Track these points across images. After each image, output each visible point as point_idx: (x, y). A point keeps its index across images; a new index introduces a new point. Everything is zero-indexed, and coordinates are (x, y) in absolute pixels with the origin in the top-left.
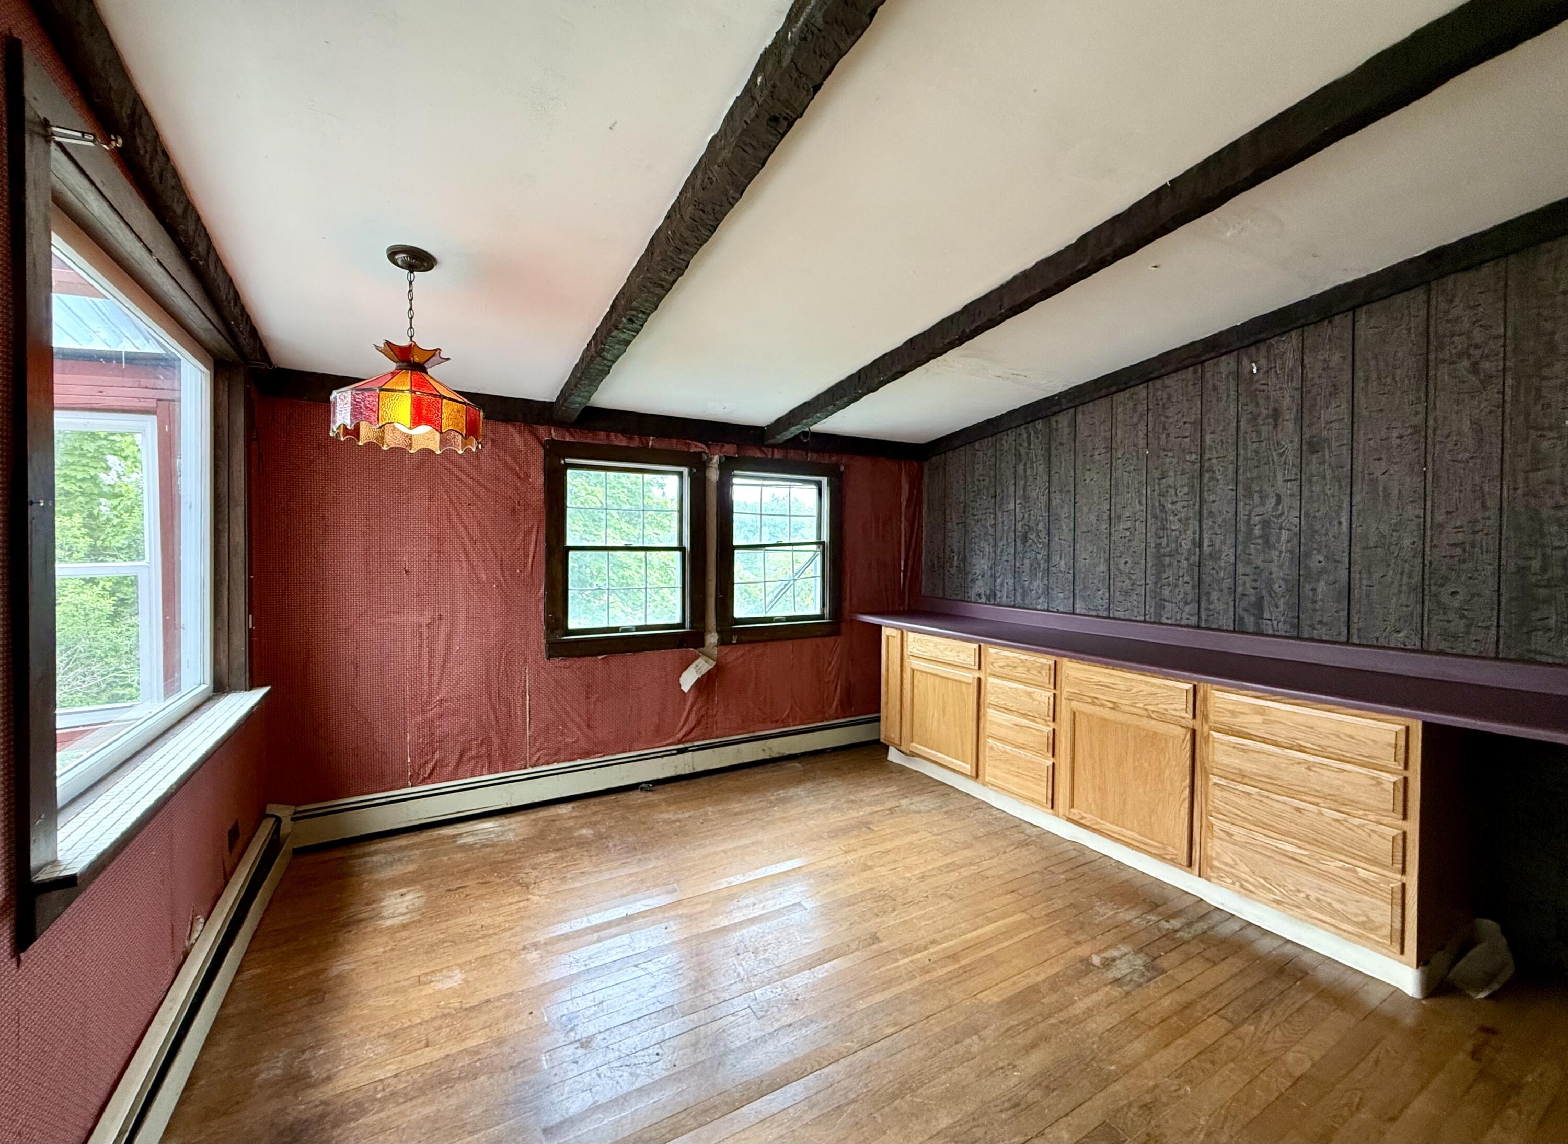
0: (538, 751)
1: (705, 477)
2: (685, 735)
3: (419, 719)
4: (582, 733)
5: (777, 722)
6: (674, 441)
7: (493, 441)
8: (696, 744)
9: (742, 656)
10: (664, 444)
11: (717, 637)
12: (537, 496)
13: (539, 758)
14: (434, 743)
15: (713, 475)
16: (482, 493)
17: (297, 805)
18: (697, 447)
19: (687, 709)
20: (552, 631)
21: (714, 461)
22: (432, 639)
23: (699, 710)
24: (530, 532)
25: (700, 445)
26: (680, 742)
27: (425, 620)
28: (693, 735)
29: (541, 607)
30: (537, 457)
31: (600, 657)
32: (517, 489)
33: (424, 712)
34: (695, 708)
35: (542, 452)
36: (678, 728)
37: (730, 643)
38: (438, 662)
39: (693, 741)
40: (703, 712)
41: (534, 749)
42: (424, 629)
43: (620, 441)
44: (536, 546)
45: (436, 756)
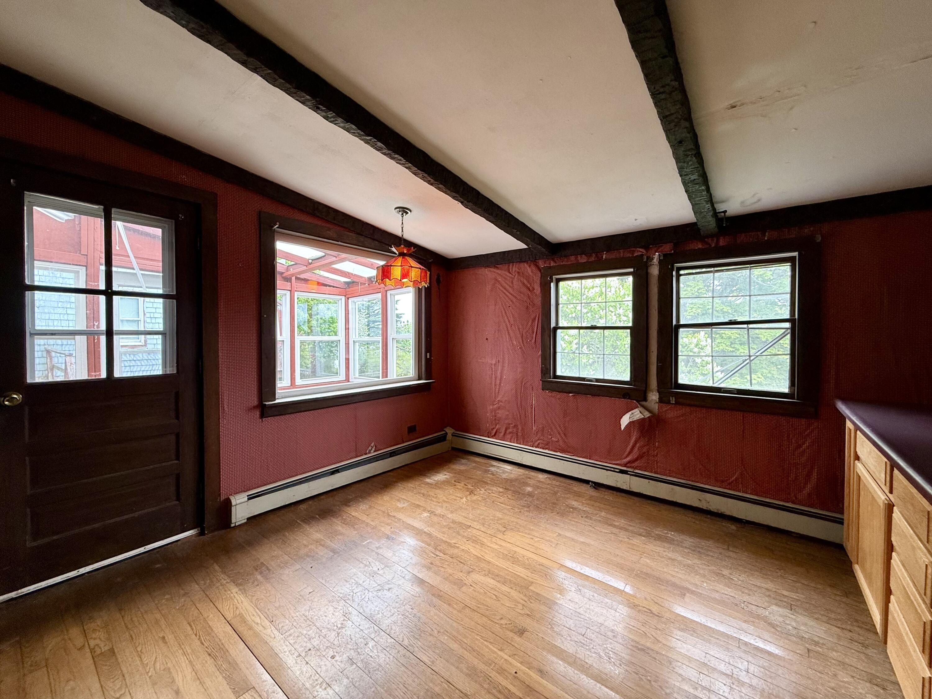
0: (539, 440)
1: (647, 273)
2: (629, 462)
3: (491, 407)
4: (561, 437)
5: (721, 482)
6: (621, 251)
7: (518, 273)
8: (636, 471)
9: (682, 415)
10: (613, 255)
11: (658, 397)
12: (538, 301)
13: (539, 444)
14: (497, 420)
15: (655, 271)
16: (514, 300)
17: (456, 430)
18: (639, 252)
19: (631, 444)
20: (544, 374)
21: (655, 260)
22: (496, 371)
23: (642, 447)
24: (535, 319)
25: (641, 250)
26: (625, 465)
27: (494, 362)
28: (636, 464)
29: (540, 361)
30: (537, 278)
31: (571, 395)
32: (529, 297)
33: (494, 405)
34: (638, 445)
35: (540, 275)
36: (625, 456)
37: (669, 402)
38: (498, 382)
39: (636, 468)
40: (645, 450)
41: (537, 438)
42: (493, 367)
43: (583, 259)
44: (537, 326)
45: (497, 427)
